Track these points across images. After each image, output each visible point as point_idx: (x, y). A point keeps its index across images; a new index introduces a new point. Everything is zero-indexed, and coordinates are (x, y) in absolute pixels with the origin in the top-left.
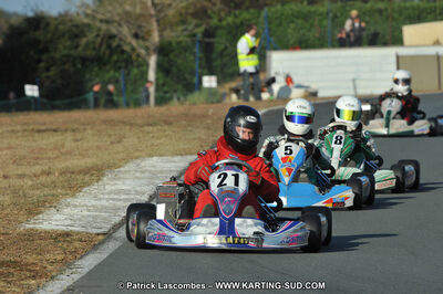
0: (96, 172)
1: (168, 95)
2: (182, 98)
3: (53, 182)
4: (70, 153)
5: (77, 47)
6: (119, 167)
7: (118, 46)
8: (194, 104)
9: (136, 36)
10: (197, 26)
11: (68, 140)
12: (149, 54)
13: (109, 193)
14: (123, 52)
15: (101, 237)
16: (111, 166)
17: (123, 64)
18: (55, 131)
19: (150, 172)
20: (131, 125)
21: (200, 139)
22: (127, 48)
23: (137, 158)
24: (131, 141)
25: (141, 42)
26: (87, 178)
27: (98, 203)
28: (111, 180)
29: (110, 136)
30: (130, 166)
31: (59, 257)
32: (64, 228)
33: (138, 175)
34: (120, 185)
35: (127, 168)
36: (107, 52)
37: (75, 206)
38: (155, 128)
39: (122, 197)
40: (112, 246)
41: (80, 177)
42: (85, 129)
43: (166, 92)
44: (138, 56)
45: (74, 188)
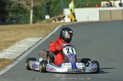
0: (13, 42)
1: (36, 21)
2: (40, 22)
3: (1, 45)
4: (7, 37)
5: (10, 7)
6: (20, 41)
7: (22, 7)
8: (43, 23)
9: (27, 4)
10: (44, 2)
11: (6, 33)
12: (30, 10)
13: (17, 48)
14: (23, 9)
15: (13, 60)
16: (18, 40)
17: (23, 12)
18: (3, 30)
19: (29, 42)
20: (24, 29)
21: (43, 33)
22: (24, 8)
23: (25, 38)
24: (24, 33)
25: (28, 6)
26: (11, 44)
27: (13, 51)
28: (18, 44)
29: (18, 32)
30: (23, 40)
31: (1, 66)
32: (3, 58)
33: (25, 43)
34: (20, 46)
35: (22, 41)
36: (19, 9)
37: (7, 51)
38: (31, 30)
39: (20, 49)
40: (16, 63)
41: (9, 43)
42: (11, 30)
43: (36, 20)
44: (28, 10)
45: (7, 47)
